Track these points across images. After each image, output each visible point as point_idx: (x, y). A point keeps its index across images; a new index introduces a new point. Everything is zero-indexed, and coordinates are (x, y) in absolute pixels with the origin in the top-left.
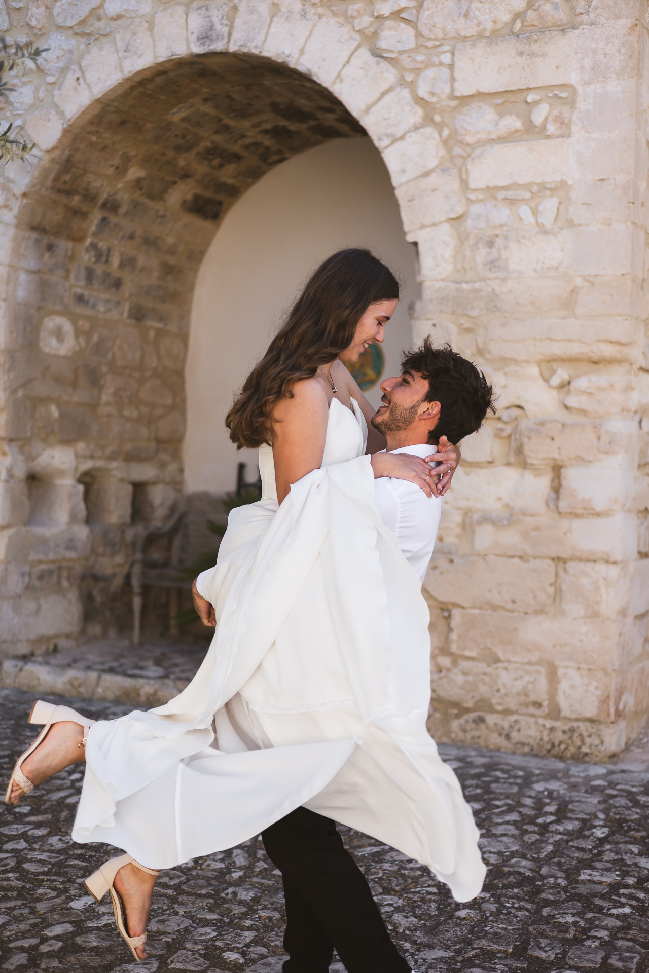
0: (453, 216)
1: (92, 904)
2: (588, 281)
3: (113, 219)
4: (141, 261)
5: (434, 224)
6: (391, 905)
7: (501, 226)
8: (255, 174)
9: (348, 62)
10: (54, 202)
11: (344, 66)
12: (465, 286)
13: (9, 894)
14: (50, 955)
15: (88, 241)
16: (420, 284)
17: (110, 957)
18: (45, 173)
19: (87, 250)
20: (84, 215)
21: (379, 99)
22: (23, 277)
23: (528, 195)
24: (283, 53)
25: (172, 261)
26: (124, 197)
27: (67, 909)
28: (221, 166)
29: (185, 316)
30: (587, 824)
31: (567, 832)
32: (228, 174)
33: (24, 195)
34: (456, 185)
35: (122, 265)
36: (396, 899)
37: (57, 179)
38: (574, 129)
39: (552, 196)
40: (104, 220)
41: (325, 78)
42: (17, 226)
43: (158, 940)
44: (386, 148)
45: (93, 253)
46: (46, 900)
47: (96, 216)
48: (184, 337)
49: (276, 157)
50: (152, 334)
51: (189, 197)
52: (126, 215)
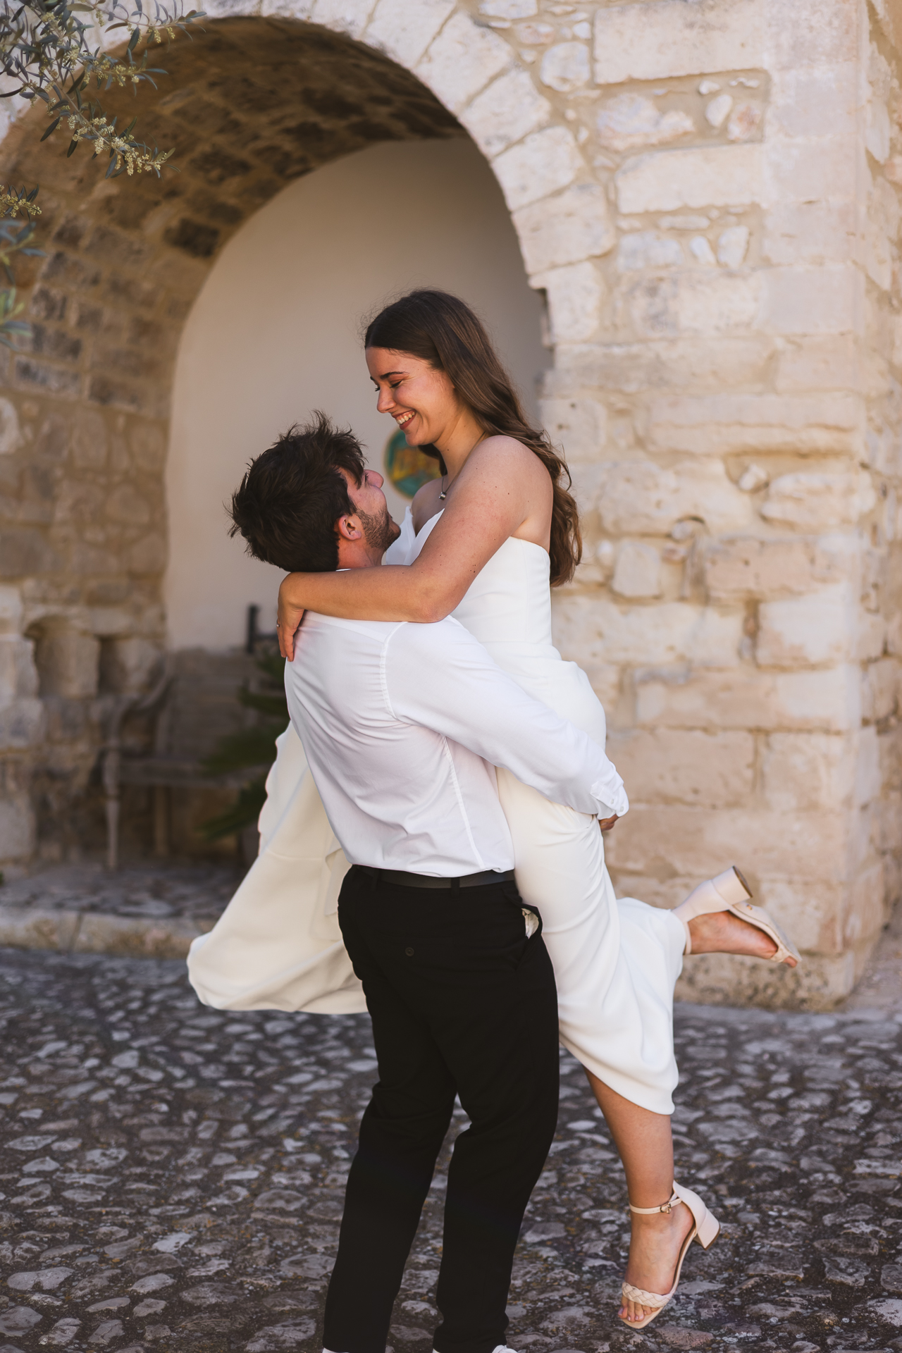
0: (598, 252)
1: (186, 1243)
2: (793, 343)
3: (72, 256)
4: (107, 316)
5: (570, 264)
6: (612, 1222)
7: (667, 266)
8: (266, 192)
9: (439, 33)
11: (434, 39)
12: (617, 351)
13: (58, 1236)
14: (153, 1319)
15: (37, 287)
16: (551, 350)
17: (242, 1318)
19: (36, 300)
21: (486, 86)
23: (704, 223)
24: (343, 19)
25: (148, 315)
26: (88, 223)
27: (153, 1253)
28: (221, 179)
29: (164, 395)
30: (838, 1098)
31: (813, 1110)
32: (229, 191)
34: (600, 208)
35: (82, 322)
36: (616, 1214)
38: (769, 130)
39: (738, 224)
40: (59, 257)
41: (406, 54)
43: (302, 1289)
44: (499, 155)
45: (43, 304)
46: (116, 1241)
47: (49, 251)
48: (163, 425)
49: (296, 168)
50: (121, 421)
51: (175, 223)
52: (89, 249)
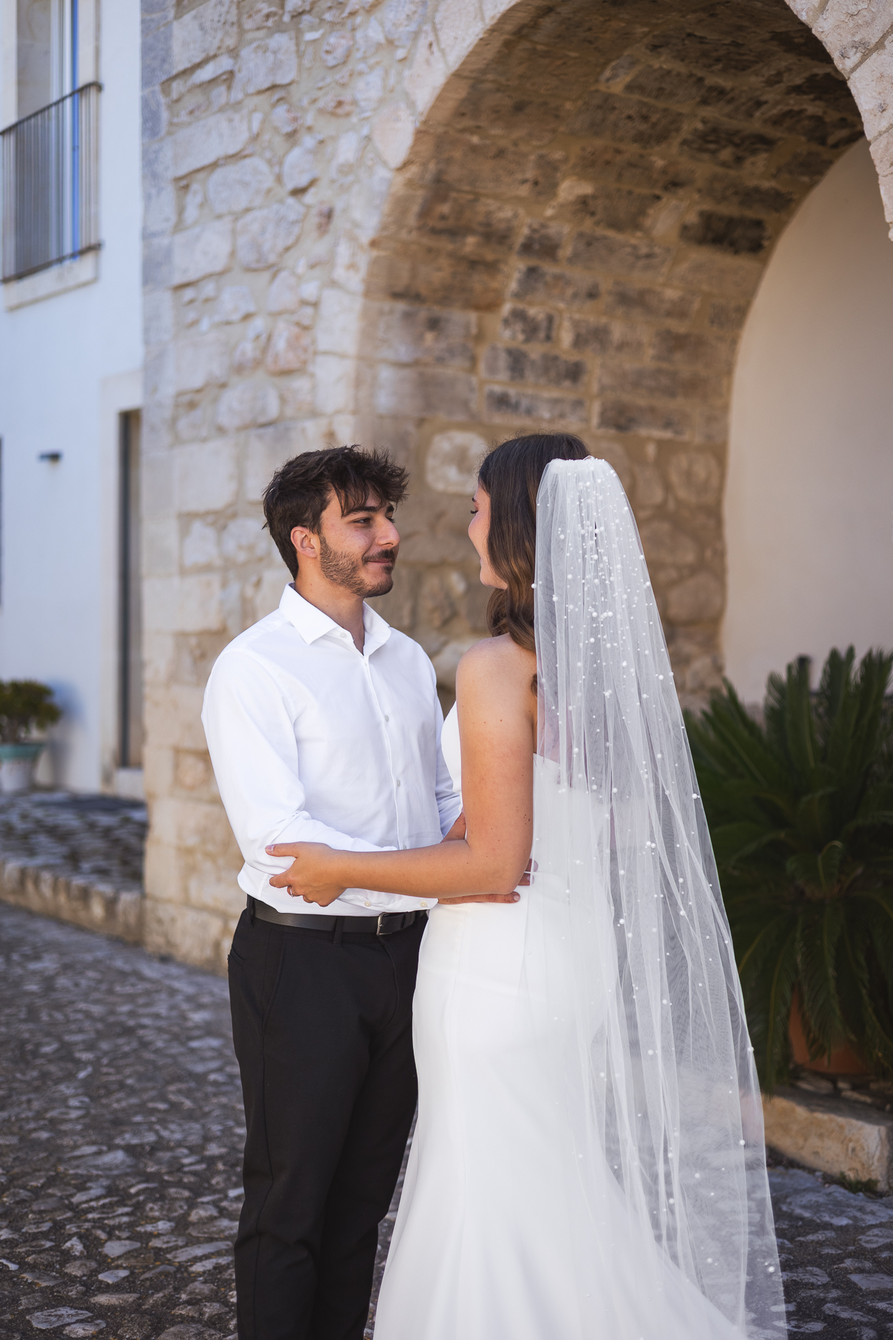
3: (549, 269)
4: (618, 331)
10: (430, 250)
15: (507, 308)
18: (400, 205)
19: (506, 322)
20: (492, 267)
22: (386, 374)
25: (680, 327)
26: (563, 230)
28: (739, 160)
29: (718, 417)
32: (758, 172)
33: (374, 244)
35: (579, 342)
37: (425, 213)
40: (532, 271)
42: (368, 293)
45: (518, 327)
47: (516, 267)
48: (718, 452)
49: (844, 133)
50: (651, 450)
51: (692, 218)
52: (572, 260)
